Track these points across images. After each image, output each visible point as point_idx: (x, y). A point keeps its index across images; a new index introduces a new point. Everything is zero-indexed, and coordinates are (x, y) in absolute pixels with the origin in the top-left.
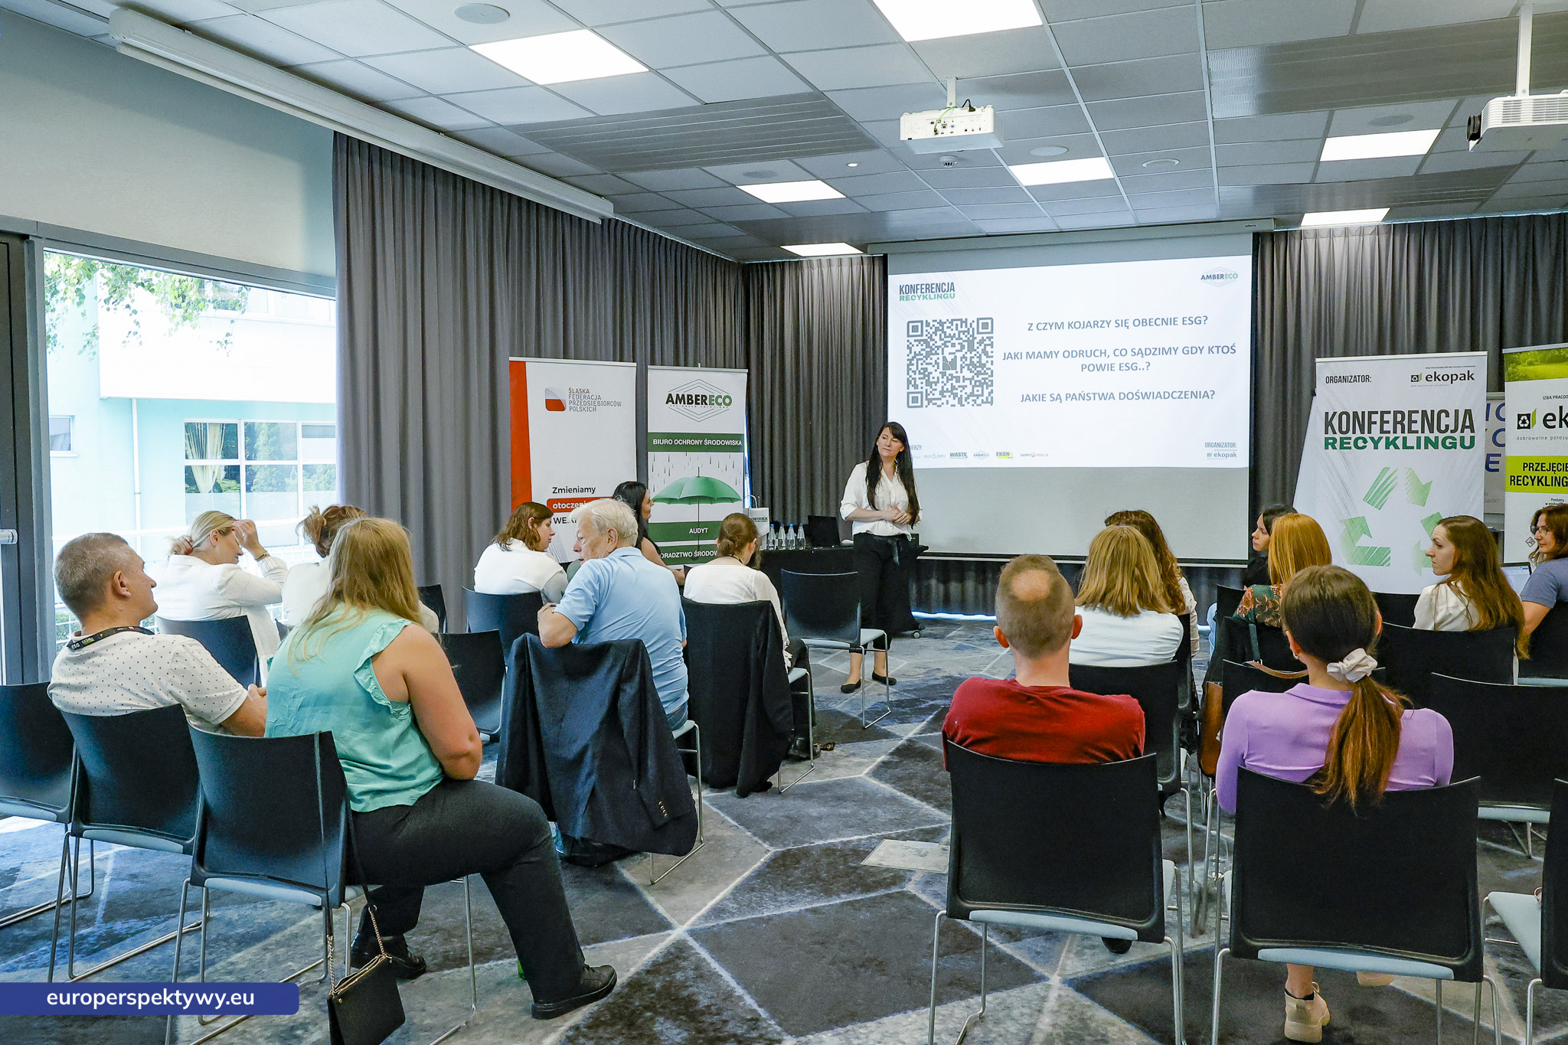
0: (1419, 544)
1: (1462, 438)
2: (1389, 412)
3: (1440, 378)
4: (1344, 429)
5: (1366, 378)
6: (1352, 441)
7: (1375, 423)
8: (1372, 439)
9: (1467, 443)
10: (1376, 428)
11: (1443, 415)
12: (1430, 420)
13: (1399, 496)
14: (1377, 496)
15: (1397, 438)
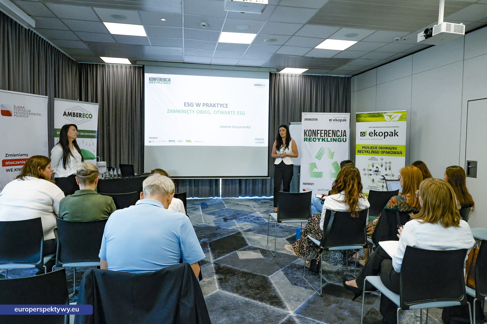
0: (331, 171)
1: (343, 139)
2: (323, 130)
3: (337, 120)
4: (310, 135)
5: (317, 119)
6: (312, 139)
7: (319, 133)
8: (318, 138)
9: (344, 140)
10: (319, 135)
11: (338, 132)
12: (334, 133)
13: (325, 156)
14: (319, 157)
15: (325, 138)
